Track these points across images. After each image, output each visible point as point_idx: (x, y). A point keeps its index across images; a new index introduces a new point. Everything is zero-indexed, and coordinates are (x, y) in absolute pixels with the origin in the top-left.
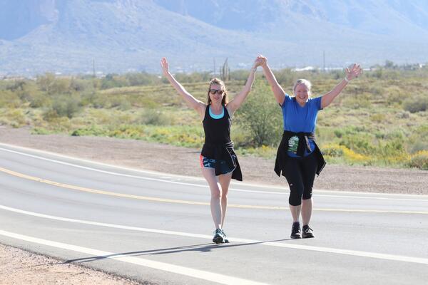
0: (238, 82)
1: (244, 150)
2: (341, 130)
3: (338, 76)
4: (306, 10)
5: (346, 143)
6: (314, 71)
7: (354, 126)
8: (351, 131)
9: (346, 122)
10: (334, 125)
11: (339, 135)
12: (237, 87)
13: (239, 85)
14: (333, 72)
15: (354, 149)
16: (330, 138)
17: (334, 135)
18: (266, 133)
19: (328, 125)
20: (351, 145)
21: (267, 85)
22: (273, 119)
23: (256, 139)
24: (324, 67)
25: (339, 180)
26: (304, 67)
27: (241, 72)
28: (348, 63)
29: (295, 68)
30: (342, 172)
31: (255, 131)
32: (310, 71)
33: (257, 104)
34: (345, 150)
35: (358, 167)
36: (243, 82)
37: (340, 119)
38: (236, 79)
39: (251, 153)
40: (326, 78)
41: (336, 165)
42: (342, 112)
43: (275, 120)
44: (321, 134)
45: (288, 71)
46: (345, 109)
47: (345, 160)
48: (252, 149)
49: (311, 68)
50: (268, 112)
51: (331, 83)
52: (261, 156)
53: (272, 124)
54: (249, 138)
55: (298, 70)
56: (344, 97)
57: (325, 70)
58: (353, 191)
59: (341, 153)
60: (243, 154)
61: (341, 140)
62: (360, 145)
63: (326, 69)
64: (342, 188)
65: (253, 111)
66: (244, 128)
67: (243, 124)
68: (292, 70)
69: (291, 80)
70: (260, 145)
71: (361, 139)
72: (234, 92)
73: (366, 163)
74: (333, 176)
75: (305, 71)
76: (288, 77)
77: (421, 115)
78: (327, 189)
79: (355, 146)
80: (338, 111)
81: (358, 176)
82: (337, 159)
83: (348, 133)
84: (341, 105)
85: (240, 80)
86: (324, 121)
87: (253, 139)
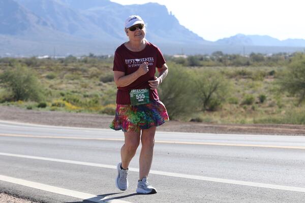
0: (5, 64)
1: (9, 103)
2: (64, 92)
3: (62, 61)
4: (45, 24)
5: (67, 99)
6: (49, 58)
7: (71, 90)
8: (69, 92)
9: (67, 87)
10: (60, 89)
11: (63, 95)
12: (5, 67)
13: (6, 65)
14: (60, 59)
15: (71, 103)
16: (57, 97)
17: (60, 94)
18: (21, 93)
19: (56, 89)
20: (70, 101)
21: (22, 66)
22: (25, 85)
23: (15, 97)
24: (55, 56)
25: (63, 121)
26: (43, 56)
27: (7, 58)
28: (68, 54)
29: (38, 56)
30: (64, 116)
31: (15, 92)
32: (46, 58)
33: (16, 76)
34: (66, 104)
35: (73, 113)
36: (8, 64)
37: (63, 86)
38: (5, 62)
39: (13, 104)
40: (56, 62)
41: (61, 112)
42: (64, 82)
43: (27, 86)
44: (53, 94)
45: (34, 58)
46: (66, 80)
47: (66, 109)
48: (13, 103)
49: (46, 57)
50: (22, 81)
51: (58, 65)
52: (18, 106)
53: (24, 88)
54: (11, 96)
55: (40, 57)
56: (65, 73)
57: (54, 58)
58: (70, 126)
59: (64, 105)
60: (8, 105)
61: (63, 98)
62: (75, 100)
63: (56, 57)
64: (65, 125)
65: (14, 80)
66: (9, 90)
67: (8, 88)
68: (36, 58)
69: (36, 63)
70: (18, 100)
71: (75, 97)
72: (3, 69)
73: (78, 111)
74: (59, 118)
75: (44, 59)
76: (34, 61)
77: (109, 84)
78: (56, 125)
79: (72, 101)
80: (62, 81)
81: (73, 118)
82: (61, 108)
83: (68, 94)
84: (64, 78)
85: (6, 62)
86: (54, 86)
87: (13, 96)
